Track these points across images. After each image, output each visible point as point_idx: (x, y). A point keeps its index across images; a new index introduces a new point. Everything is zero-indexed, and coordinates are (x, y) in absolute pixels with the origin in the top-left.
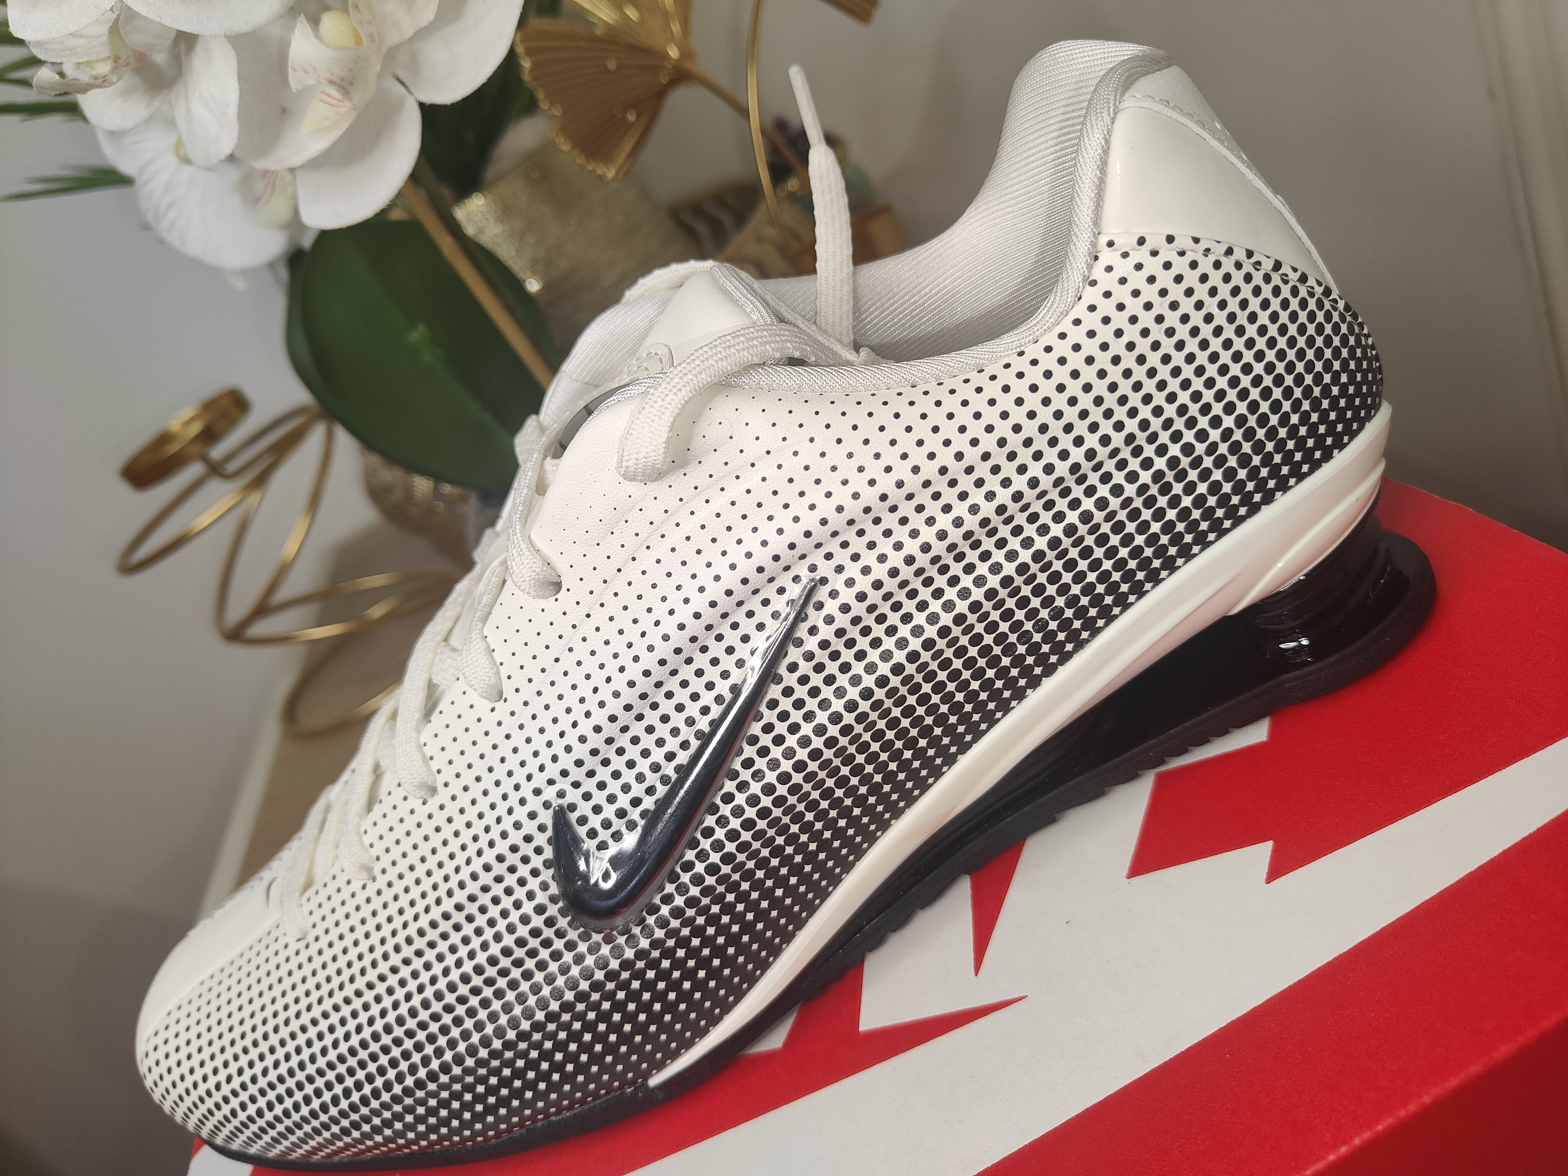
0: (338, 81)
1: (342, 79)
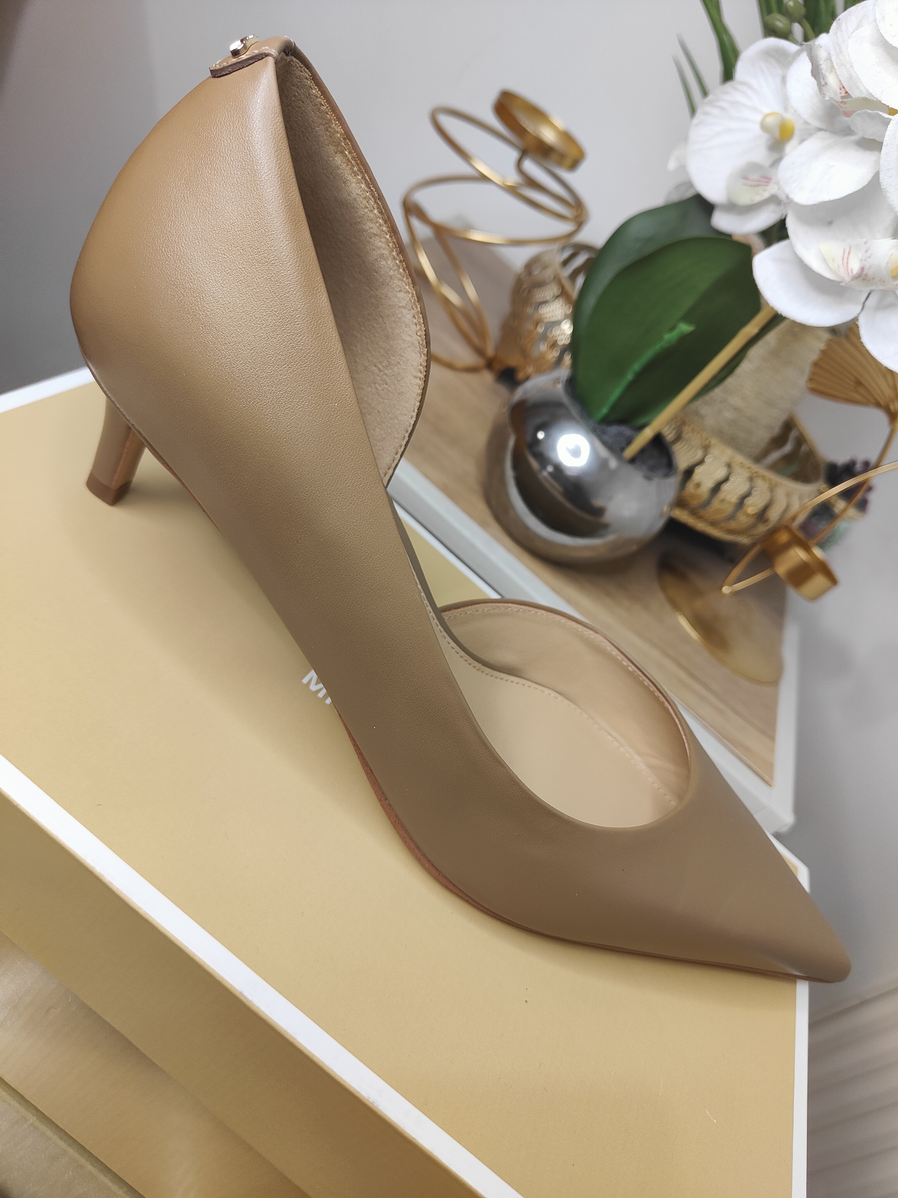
0: (865, 272)
1: (866, 275)
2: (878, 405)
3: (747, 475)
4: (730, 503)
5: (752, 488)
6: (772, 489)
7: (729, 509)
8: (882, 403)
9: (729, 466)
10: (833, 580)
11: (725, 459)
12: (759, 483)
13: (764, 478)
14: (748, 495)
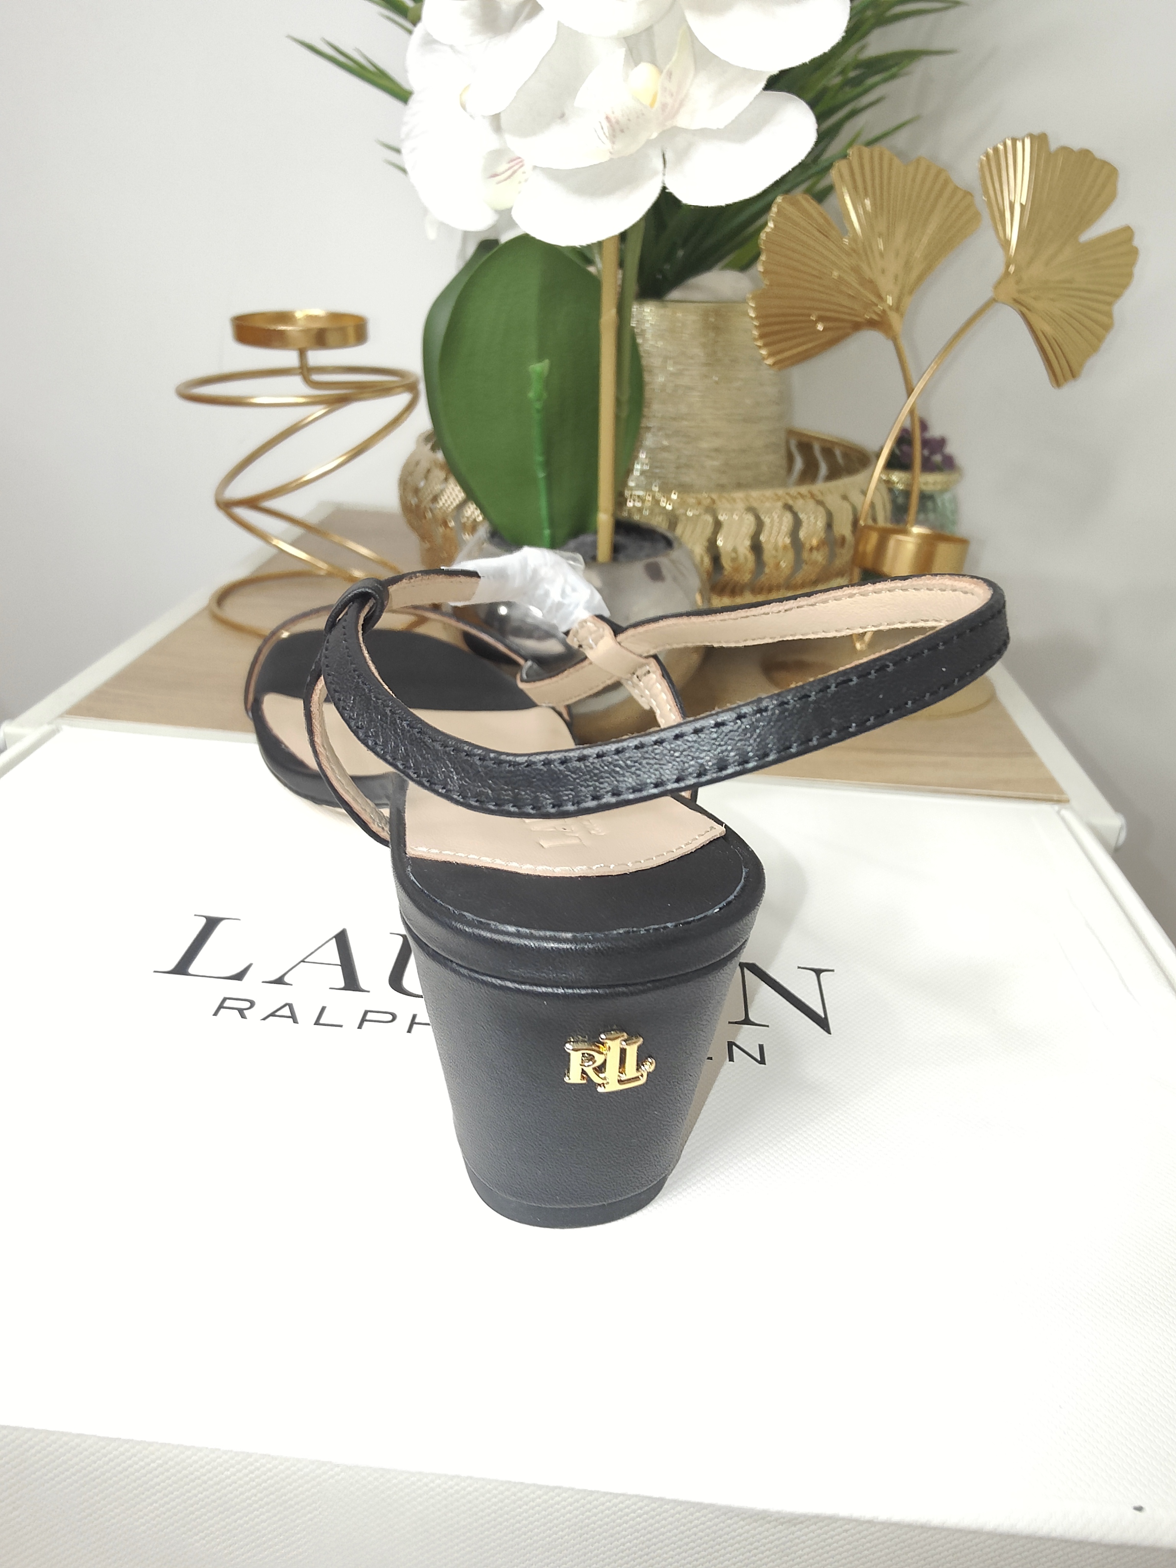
1: (617, 122)
2: (858, 326)
3: (780, 504)
4: (785, 547)
5: (795, 515)
6: (820, 503)
7: (790, 555)
8: (861, 321)
9: (751, 510)
10: (964, 542)
11: (741, 506)
12: (799, 504)
13: (802, 496)
14: (797, 523)
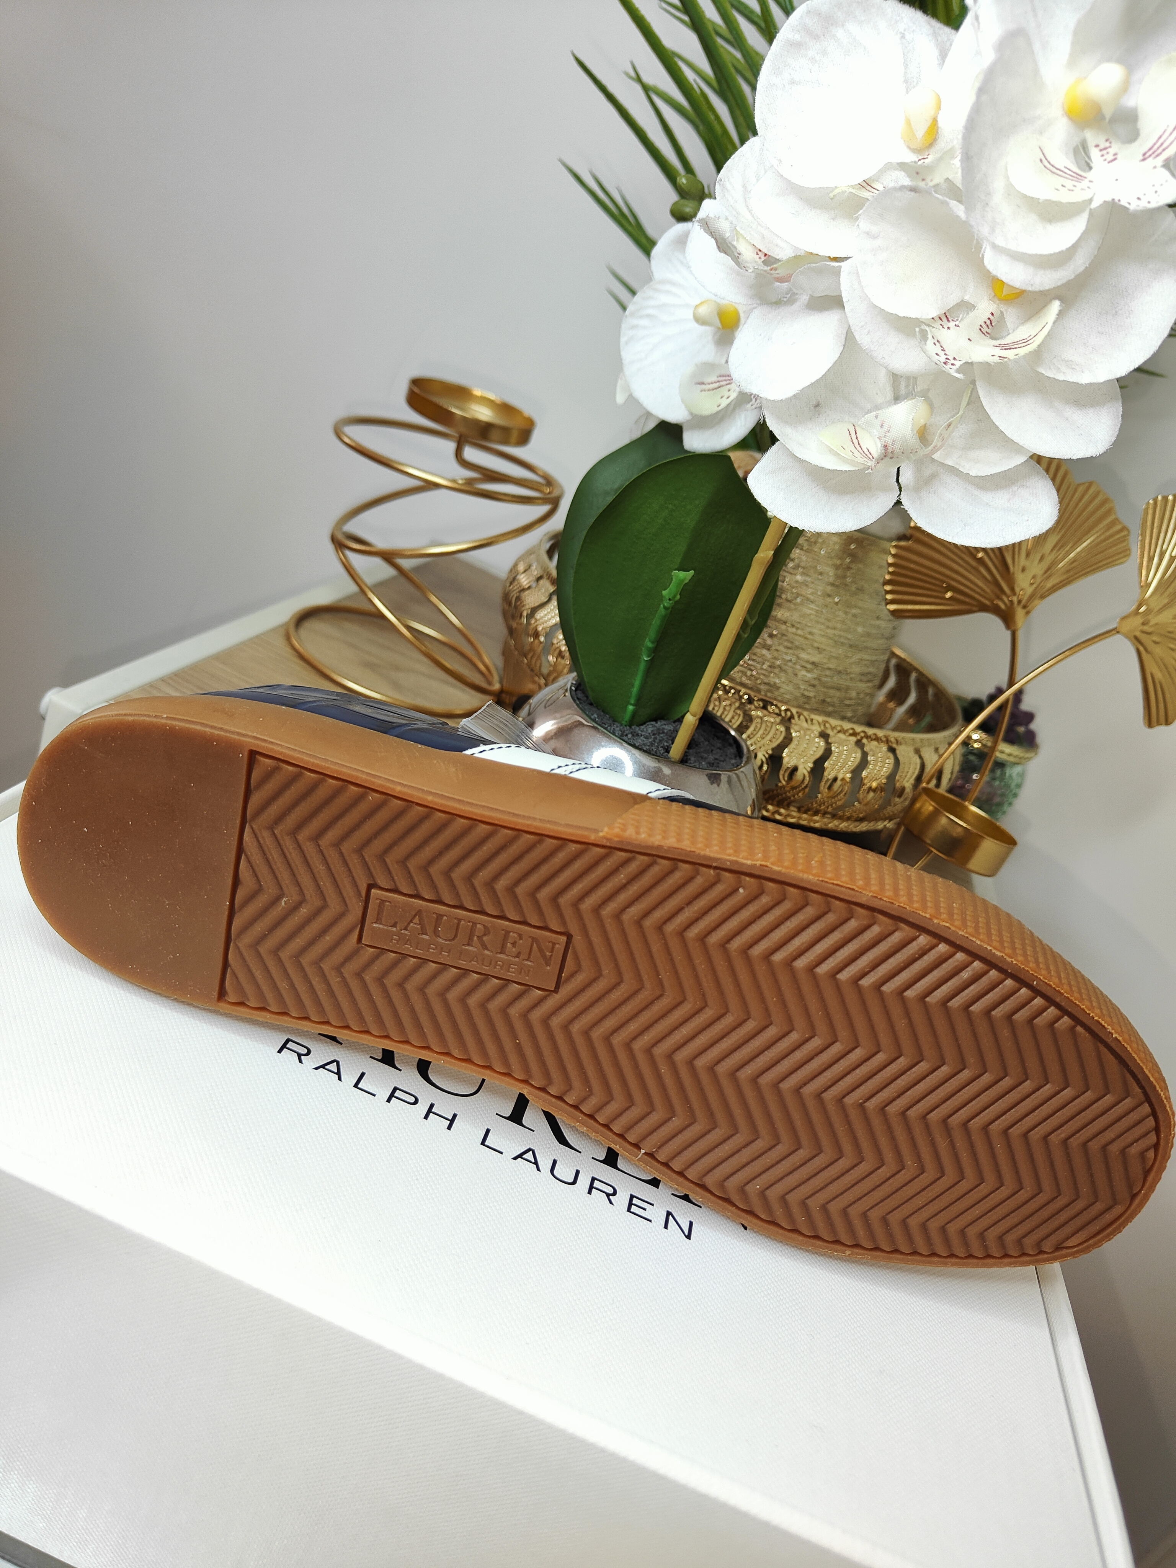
2: (983, 608)
3: (853, 739)
4: (843, 780)
5: (865, 755)
6: (892, 750)
7: (846, 788)
8: (987, 603)
9: (825, 736)
10: (1010, 841)
11: (816, 728)
12: (871, 746)
14: (863, 763)
